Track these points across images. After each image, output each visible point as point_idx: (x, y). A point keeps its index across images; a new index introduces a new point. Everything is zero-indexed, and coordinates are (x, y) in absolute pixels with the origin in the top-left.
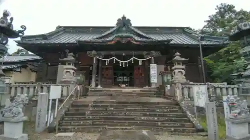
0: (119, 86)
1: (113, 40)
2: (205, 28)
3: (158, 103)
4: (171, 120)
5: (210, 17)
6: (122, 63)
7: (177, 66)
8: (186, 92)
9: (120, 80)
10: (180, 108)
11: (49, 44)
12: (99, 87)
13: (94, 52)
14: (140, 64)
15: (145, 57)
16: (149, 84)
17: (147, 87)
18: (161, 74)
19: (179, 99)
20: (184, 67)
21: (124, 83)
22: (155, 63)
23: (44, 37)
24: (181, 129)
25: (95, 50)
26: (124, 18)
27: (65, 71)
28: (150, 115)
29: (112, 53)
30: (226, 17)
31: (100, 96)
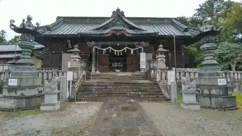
0: (115, 71)
1: (109, 33)
2: (195, 16)
3: (143, 83)
4: (151, 94)
5: (200, 5)
6: (117, 52)
7: (160, 56)
8: (164, 75)
9: (115, 66)
10: (158, 87)
11: (53, 35)
12: (98, 72)
13: (93, 43)
14: (132, 52)
15: (136, 47)
16: (139, 69)
17: (138, 72)
18: (149, 62)
19: (158, 80)
20: (165, 56)
21: (118, 68)
22: (144, 52)
23: (47, 28)
24: (156, 99)
25: (94, 41)
26: (118, 10)
27: (72, 60)
28: (136, 91)
29: (108, 43)
30: (215, 6)
31: (99, 79)
